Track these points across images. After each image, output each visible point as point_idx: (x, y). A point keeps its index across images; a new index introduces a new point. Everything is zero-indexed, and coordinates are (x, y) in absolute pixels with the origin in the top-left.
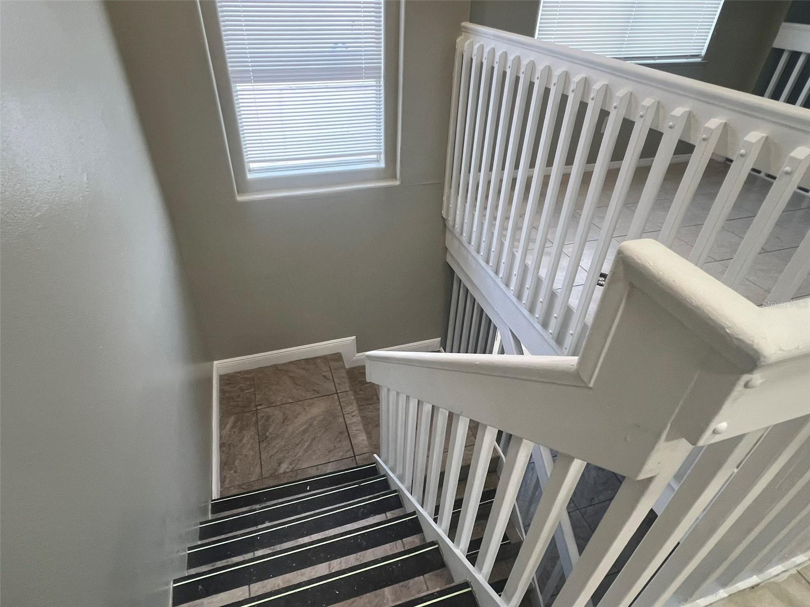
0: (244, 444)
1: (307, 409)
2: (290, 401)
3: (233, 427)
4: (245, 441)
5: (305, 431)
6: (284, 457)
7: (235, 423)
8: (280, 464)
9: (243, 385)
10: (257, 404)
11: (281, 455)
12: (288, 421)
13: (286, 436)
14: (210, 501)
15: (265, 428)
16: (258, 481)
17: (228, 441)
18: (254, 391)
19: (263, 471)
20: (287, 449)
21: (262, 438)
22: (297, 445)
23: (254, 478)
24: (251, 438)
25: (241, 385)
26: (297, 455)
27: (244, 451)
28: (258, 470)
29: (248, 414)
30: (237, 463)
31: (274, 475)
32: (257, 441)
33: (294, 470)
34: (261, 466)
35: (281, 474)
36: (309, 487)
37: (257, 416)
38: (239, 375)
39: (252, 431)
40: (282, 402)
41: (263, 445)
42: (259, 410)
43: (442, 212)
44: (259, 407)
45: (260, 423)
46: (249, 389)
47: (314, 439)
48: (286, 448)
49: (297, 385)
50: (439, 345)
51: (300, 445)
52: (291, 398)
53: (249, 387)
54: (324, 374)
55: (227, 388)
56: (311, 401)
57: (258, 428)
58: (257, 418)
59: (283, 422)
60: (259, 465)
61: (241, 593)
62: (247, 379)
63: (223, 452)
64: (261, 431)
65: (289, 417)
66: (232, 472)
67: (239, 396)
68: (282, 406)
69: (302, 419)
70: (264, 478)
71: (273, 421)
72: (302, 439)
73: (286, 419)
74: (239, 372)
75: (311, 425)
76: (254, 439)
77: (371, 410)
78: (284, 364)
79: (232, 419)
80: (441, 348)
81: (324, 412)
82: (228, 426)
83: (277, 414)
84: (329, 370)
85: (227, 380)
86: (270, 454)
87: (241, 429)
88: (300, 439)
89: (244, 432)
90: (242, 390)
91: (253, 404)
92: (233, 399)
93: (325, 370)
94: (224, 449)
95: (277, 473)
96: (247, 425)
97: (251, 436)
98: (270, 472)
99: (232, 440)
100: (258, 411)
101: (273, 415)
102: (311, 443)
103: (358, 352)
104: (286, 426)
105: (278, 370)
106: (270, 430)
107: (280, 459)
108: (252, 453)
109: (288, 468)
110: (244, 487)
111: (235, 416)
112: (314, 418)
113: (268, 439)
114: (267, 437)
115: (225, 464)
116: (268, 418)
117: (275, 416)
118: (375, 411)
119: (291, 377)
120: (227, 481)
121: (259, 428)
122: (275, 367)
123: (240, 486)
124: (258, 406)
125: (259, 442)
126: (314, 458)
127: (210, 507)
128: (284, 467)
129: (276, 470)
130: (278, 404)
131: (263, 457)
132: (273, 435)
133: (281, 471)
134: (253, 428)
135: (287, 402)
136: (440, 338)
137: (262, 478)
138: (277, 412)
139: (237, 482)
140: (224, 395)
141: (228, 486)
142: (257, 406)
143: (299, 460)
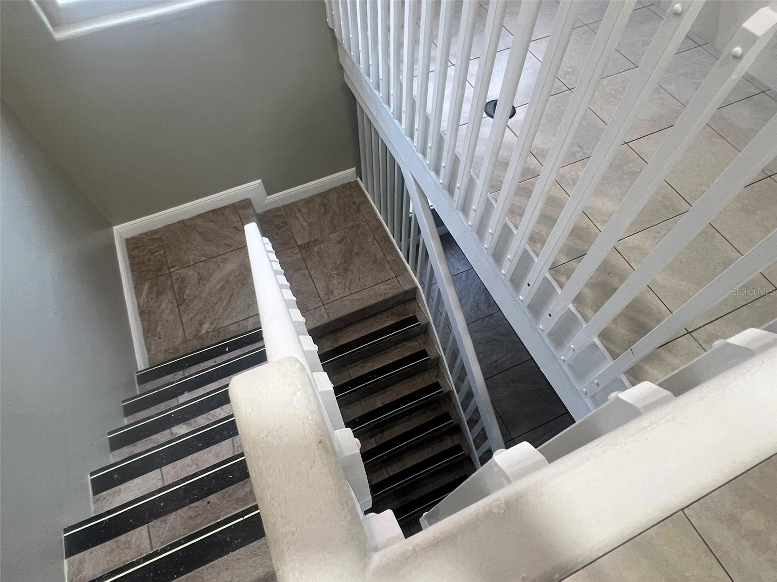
0: (163, 309)
1: (222, 265)
2: (203, 258)
3: (149, 293)
4: (163, 306)
5: (222, 289)
6: (205, 317)
7: (150, 288)
8: (201, 325)
9: (151, 248)
10: (170, 266)
11: (202, 316)
12: (204, 281)
13: (204, 295)
14: (135, 373)
15: (182, 290)
16: (183, 344)
17: (147, 308)
18: (165, 253)
19: (186, 333)
20: (207, 310)
21: (180, 302)
22: (216, 303)
23: (178, 342)
24: (169, 303)
25: (149, 248)
26: (217, 314)
27: (164, 316)
28: (181, 333)
29: (163, 278)
30: (159, 329)
31: (197, 336)
32: (176, 304)
33: (216, 329)
34: (183, 329)
35: (204, 334)
36: (227, 348)
37: (171, 279)
38: (146, 236)
39: (169, 295)
40: (194, 261)
41: (182, 308)
42: (172, 272)
43: (327, 20)
44: (172, 270)
45: (176, 286)
46: (158, 251)
47: (231, 297)
48: (206, 308)
49: (208, 240)
50: (355, 176)
51: (219, 304)
52: (203, 256)
53: (159, 249)
54: (235, 225)
55: (136, 252)
56: (224, 257)
57: (174, 292)
58: (172, 282)
59: (199, 282)
60: (181, 328)
61: (155, 475)
62: (154, 240)
63: (144, 319)
64: (178, 294)
65: (204, 276)
66: (157, 338)
67: (149, 260)
68: (196, 265)
69: (218, 276)
70: (188, 340)
71: (188, 282)
72: (220, 297)
73: (201, 278)
74: (145, 234)
75: (227, 282)
76: (172, 303)
77: (289, 255)
78: (192, 219)
79: (146, 287)
80: (358, 177)
81: (238, 267)
82: (144, 293)
83: (191, 274)
84: (239, 219)
85: (134, 244)
86: (191, 316)
87: (159, 294)
88: (218, 297)
89: (161, 297)
90: (152, 252)
91: (165, 268)
92: (144, 264)
93: (235, 221)
94: (145, 316)
95: (200, 334)
96: (163, 290)
97: (169, 300)
98: (194, 333)
99: (150, 307)
100: (172, 274)
101: (188, 276)
102: (230, 301)
103: (268, 195)
104: (202, 286)
105: (185, 226)
106: (187, 292)
107: (201, 320)
108: (172, 317)
109: (210, 328)
110: (170, 351)
111: (150, 281)
112: (230, 274)
113: (187, 301)
114: (185, 300)
115: (149, 331)
116: (183, 279)
117: (189, 277)
118: (294, 255)
119: (200, 233)
120: (153, 347)
121: (176, 291)
122: (182, 222)
123: (166, 351)
124: (171, 268)
125: (178, 306)
126: (234, 314)
127: (136, 379)
128: (206, 327)
129: (198, 331)
130: (192, 264)
131: (184, 320)
132: (191, 297)
133: (203, 332)
134: (169, 293)
135: (200, 260)
136: (355, 168)
137: (185, 341)
138: (191, 272)
139: (163, 348)
140: (134, 260)
141: (154, 352)
142: (169, 268)
143: (219, 319)
